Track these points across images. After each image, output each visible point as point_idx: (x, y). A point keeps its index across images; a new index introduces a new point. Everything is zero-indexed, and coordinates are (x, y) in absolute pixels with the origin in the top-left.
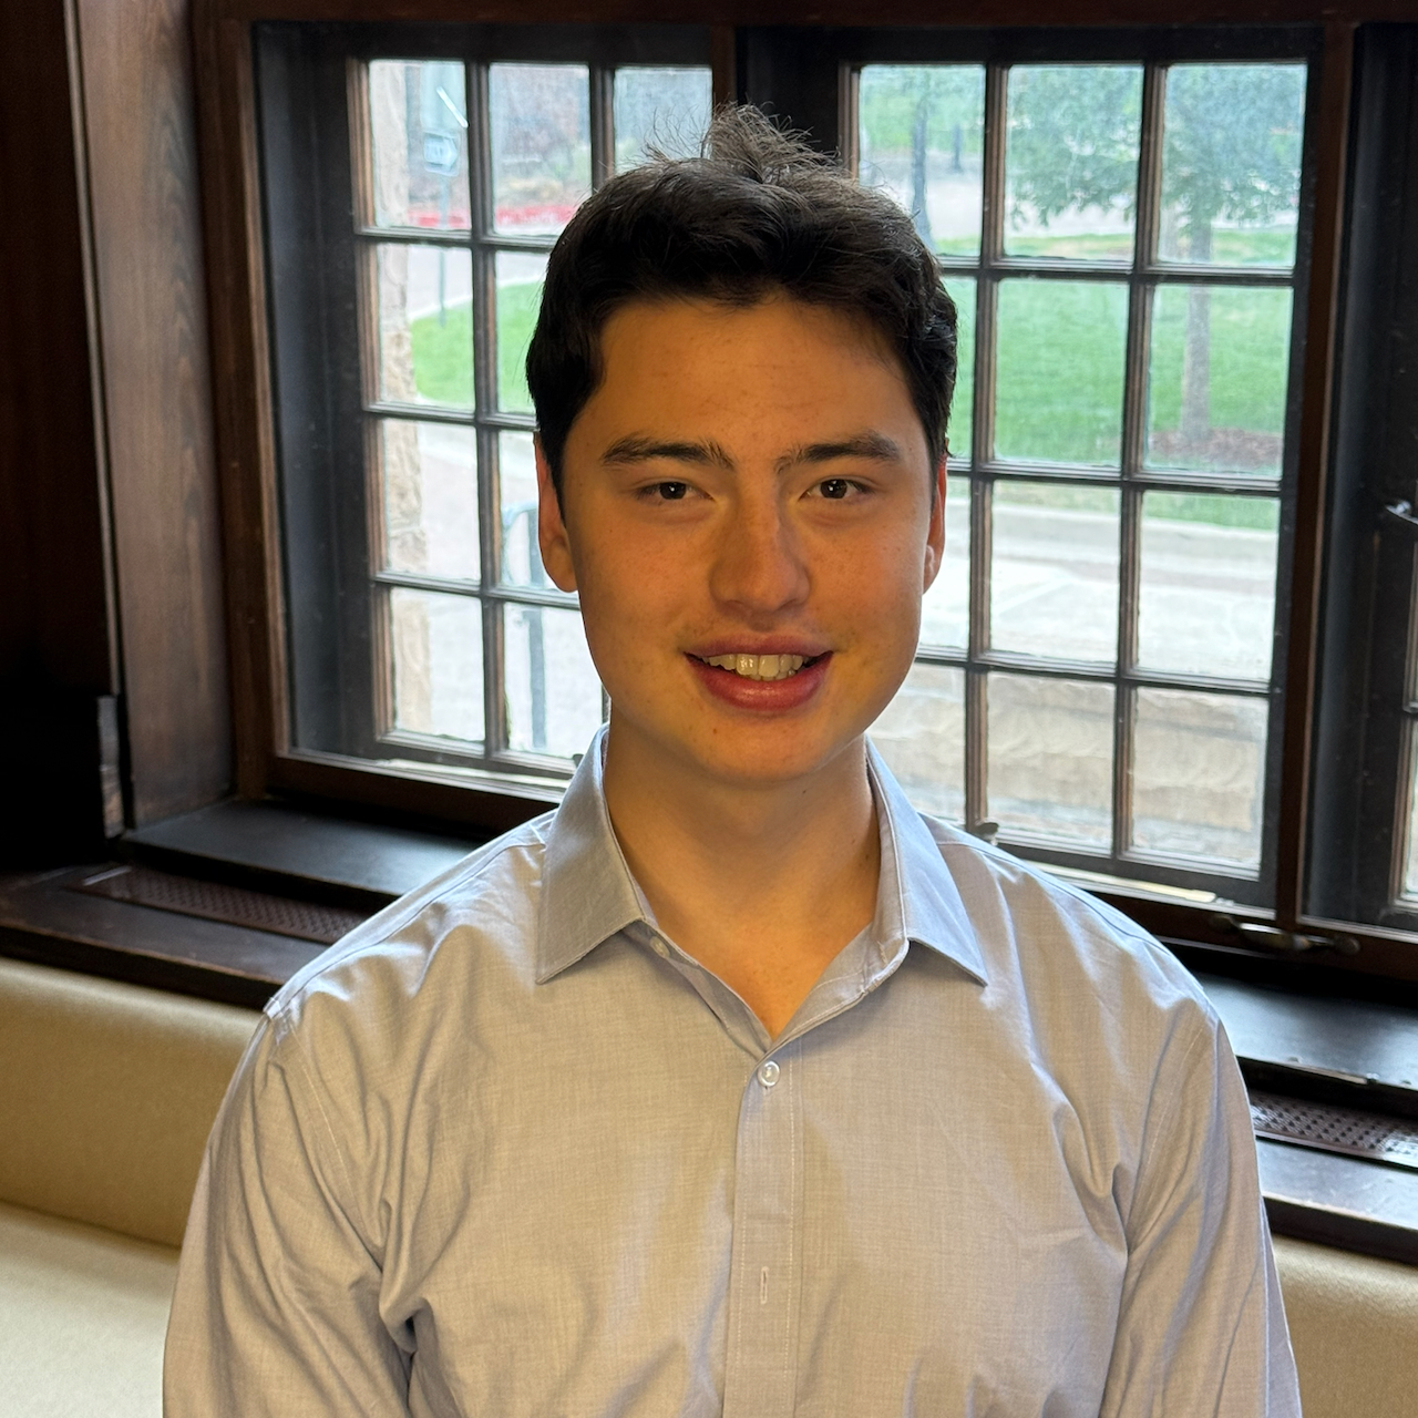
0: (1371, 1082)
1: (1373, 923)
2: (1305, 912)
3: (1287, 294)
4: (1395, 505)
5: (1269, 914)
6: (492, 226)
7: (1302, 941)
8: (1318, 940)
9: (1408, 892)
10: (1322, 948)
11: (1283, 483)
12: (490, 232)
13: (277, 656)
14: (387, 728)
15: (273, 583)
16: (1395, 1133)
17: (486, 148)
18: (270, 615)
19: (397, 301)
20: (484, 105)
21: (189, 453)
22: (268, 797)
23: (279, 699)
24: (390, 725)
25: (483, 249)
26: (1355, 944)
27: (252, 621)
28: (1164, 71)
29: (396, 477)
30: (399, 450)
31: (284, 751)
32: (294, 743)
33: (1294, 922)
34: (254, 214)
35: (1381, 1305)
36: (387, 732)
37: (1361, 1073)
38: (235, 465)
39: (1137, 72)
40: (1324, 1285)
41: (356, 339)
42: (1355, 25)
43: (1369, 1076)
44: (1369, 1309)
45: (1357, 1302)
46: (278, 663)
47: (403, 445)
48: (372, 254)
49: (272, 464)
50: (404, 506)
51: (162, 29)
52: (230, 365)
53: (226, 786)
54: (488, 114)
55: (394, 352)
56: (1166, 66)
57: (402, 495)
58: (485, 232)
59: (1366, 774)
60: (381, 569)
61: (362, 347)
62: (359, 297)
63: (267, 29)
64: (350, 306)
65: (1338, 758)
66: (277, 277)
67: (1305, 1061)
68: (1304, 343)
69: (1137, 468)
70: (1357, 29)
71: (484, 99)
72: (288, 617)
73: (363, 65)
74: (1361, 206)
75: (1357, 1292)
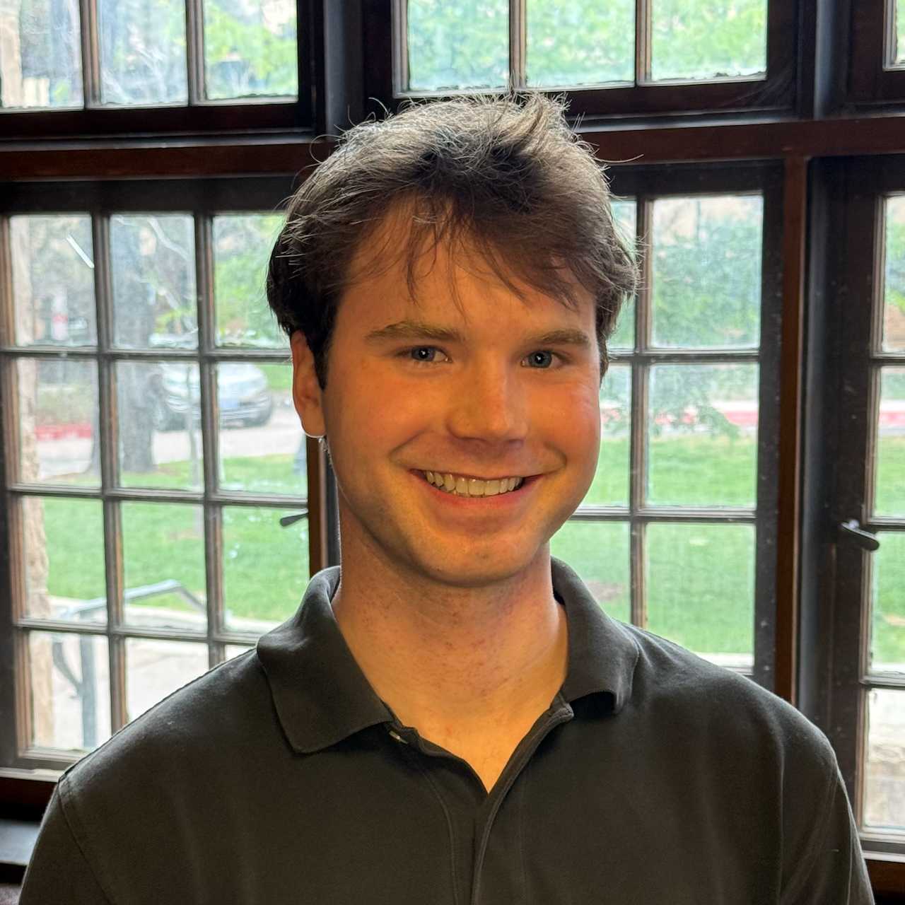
3: (755, 368)
4: (848, 522)
6: (114, 341)
9: (867, 826)
11: (758, 511)
12: (112, 346)
14: (27, 746)
17: (109, 282)
20: (106, 246)
24: (30, 743)
25: (106, 358)
28: (651, 204)
36: (27, 749)
39: (631, 205)
42: (808, 158)
48: (13, 366)
54: (110, 255)
56: (652, 200)
58: (108, 346)
60: (22, 617)
69: (642, 506)
70: (809, 161)
71: (106, 241)
73: (5, 221)
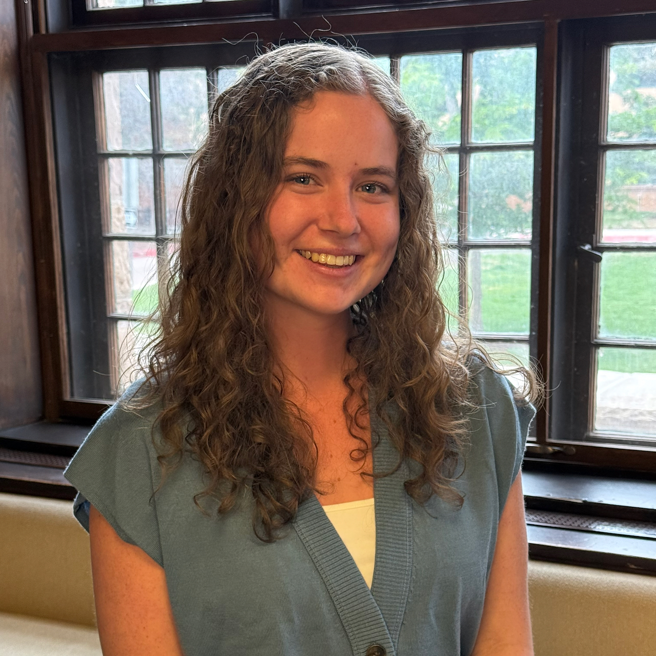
0: (585, 502)
1: (581, 440)
2: (550, 437)
3: (531, 153)
4: (584, 246)
5: (534, 439)
6: (162, 147)
7: (550, 449)
8: (556, 448)
9: (596, 430)
10: (559, 452)
11: (533, 241)
12: (161, 149)
13: (64, 353)
15: (62, 317)
16: (597, 521)
17: (159, 111)
18: (60, 333)
19: (118, 192)
20: (157, 89)
21: (20, 255)
22: (60, 420)
23: (65, 374)
24: (117, 386)
25: (158, 157)
26: (574, 450)
27: (52, 336)
28: (471, 54)
29: (118, 273)
30: (119, 261)
31: (68, 398)
32: (72, 395)
33: (545, 441)
34: (50, 145)
35: (595, 586)
37: (580, 498)
38: (43, 261)
39: (459, 56)
40: (569, 580)
41: (99, 200)
42: (558, 21)
43: (584, 499)
44: (590, 589)
45: (584, 586)
46: (64, 356)
47: (121, 258)
48: (106, 163)
49: (60, 261)
50: (122, 288)
51: (6, 55)
52: (40, 215)
53: (40, 415)
54: (160, 94)
55: (117, 216)
56: (472, 52)
57: (122, 283)
58: (159, 149)
59: (576, 369)
60: (113, 312)
61: (101, 203)
62: (100, 181)
63: (55, 56)
64: (96, 184)
65: (562, 363)
66: (61, 173)
67: (552, 495)
68: (540, 170)
69: (465, 239)
70: (559, 23)
71: (157, 86)
72: (68, 334)
73: (100, 76)
74: (563, 104)
75: (584, 582)
